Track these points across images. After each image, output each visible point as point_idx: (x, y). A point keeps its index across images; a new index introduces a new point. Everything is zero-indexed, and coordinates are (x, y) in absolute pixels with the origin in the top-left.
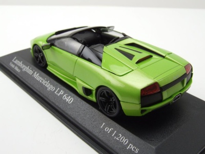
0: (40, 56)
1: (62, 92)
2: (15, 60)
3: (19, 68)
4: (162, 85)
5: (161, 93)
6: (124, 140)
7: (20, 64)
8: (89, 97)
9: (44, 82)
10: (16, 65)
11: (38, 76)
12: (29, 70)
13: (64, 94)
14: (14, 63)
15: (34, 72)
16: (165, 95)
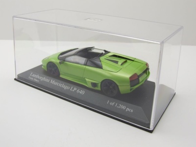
0: (53, 69)
1: (75, 89)
2: (32, 75)
3: (37, 79)
4: (138, 74)
5: (138, 79)
6: (123, 107)
7: (38, 76)
8: (96, 88)
9: (60, 85)
10: (34, 78)
11: (54, 82)
12: (45, 79)
13: (77, 90)
14: (32, 77)
15: (50, 81)
16: (141, 79)
